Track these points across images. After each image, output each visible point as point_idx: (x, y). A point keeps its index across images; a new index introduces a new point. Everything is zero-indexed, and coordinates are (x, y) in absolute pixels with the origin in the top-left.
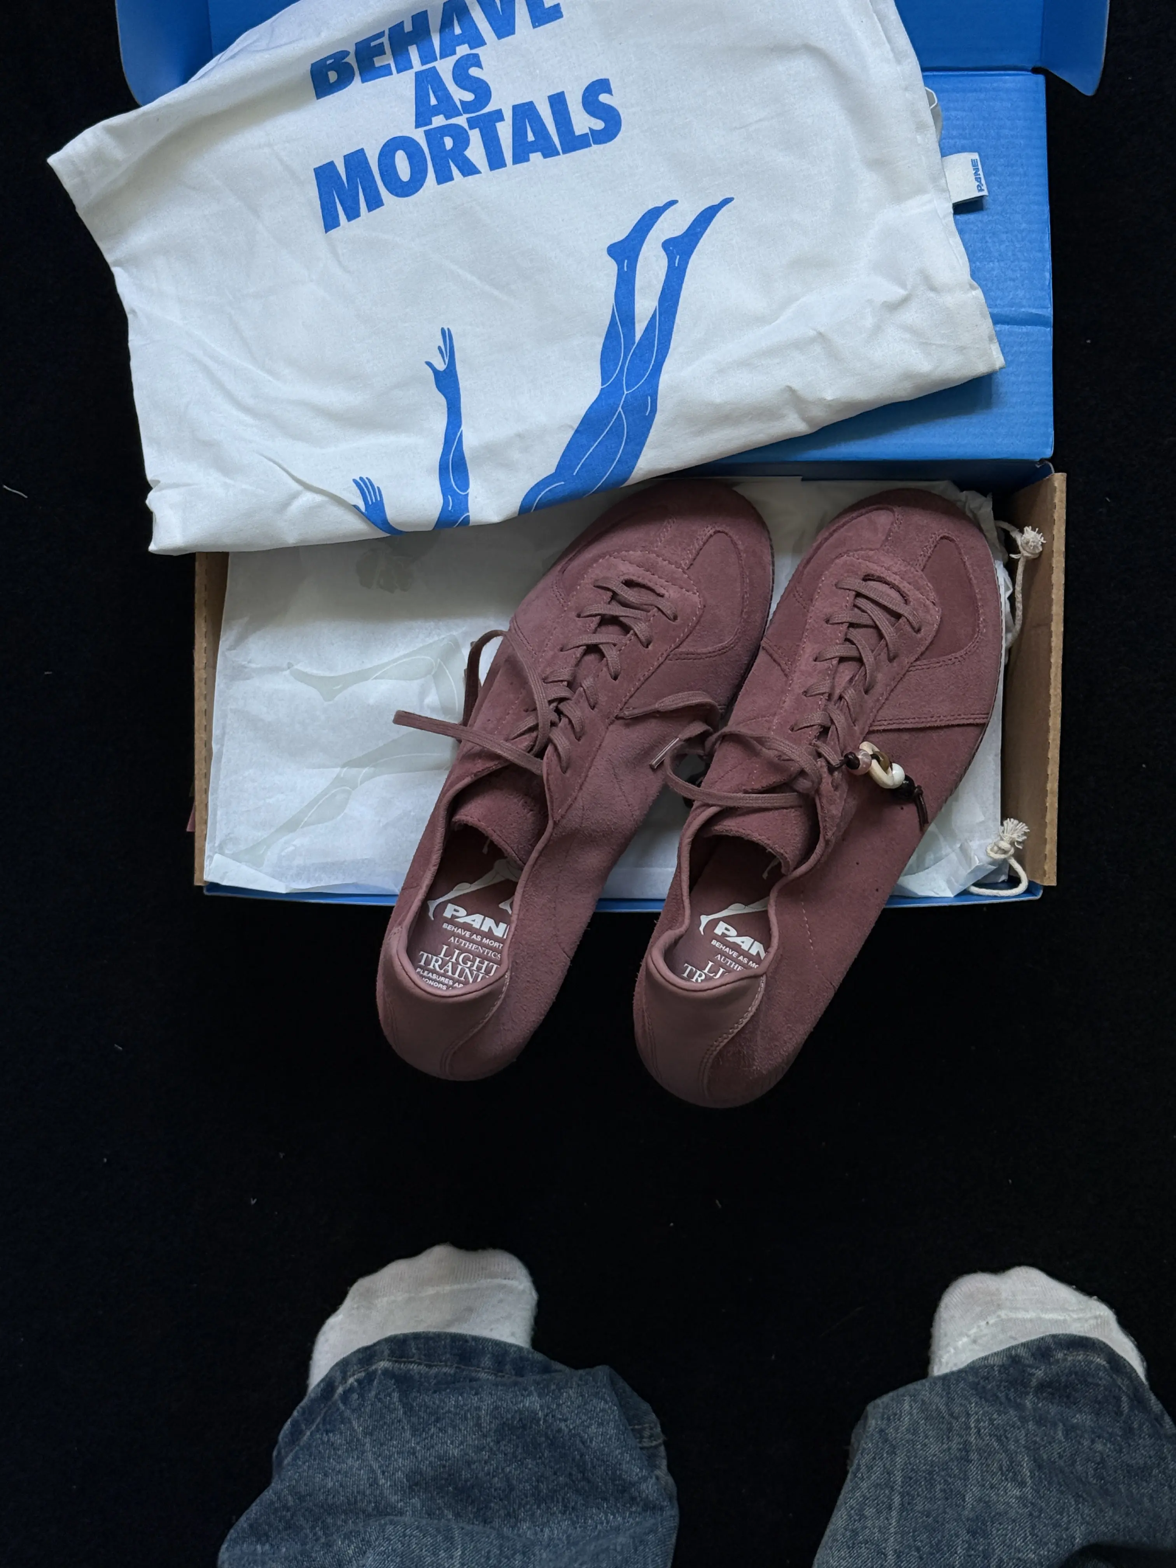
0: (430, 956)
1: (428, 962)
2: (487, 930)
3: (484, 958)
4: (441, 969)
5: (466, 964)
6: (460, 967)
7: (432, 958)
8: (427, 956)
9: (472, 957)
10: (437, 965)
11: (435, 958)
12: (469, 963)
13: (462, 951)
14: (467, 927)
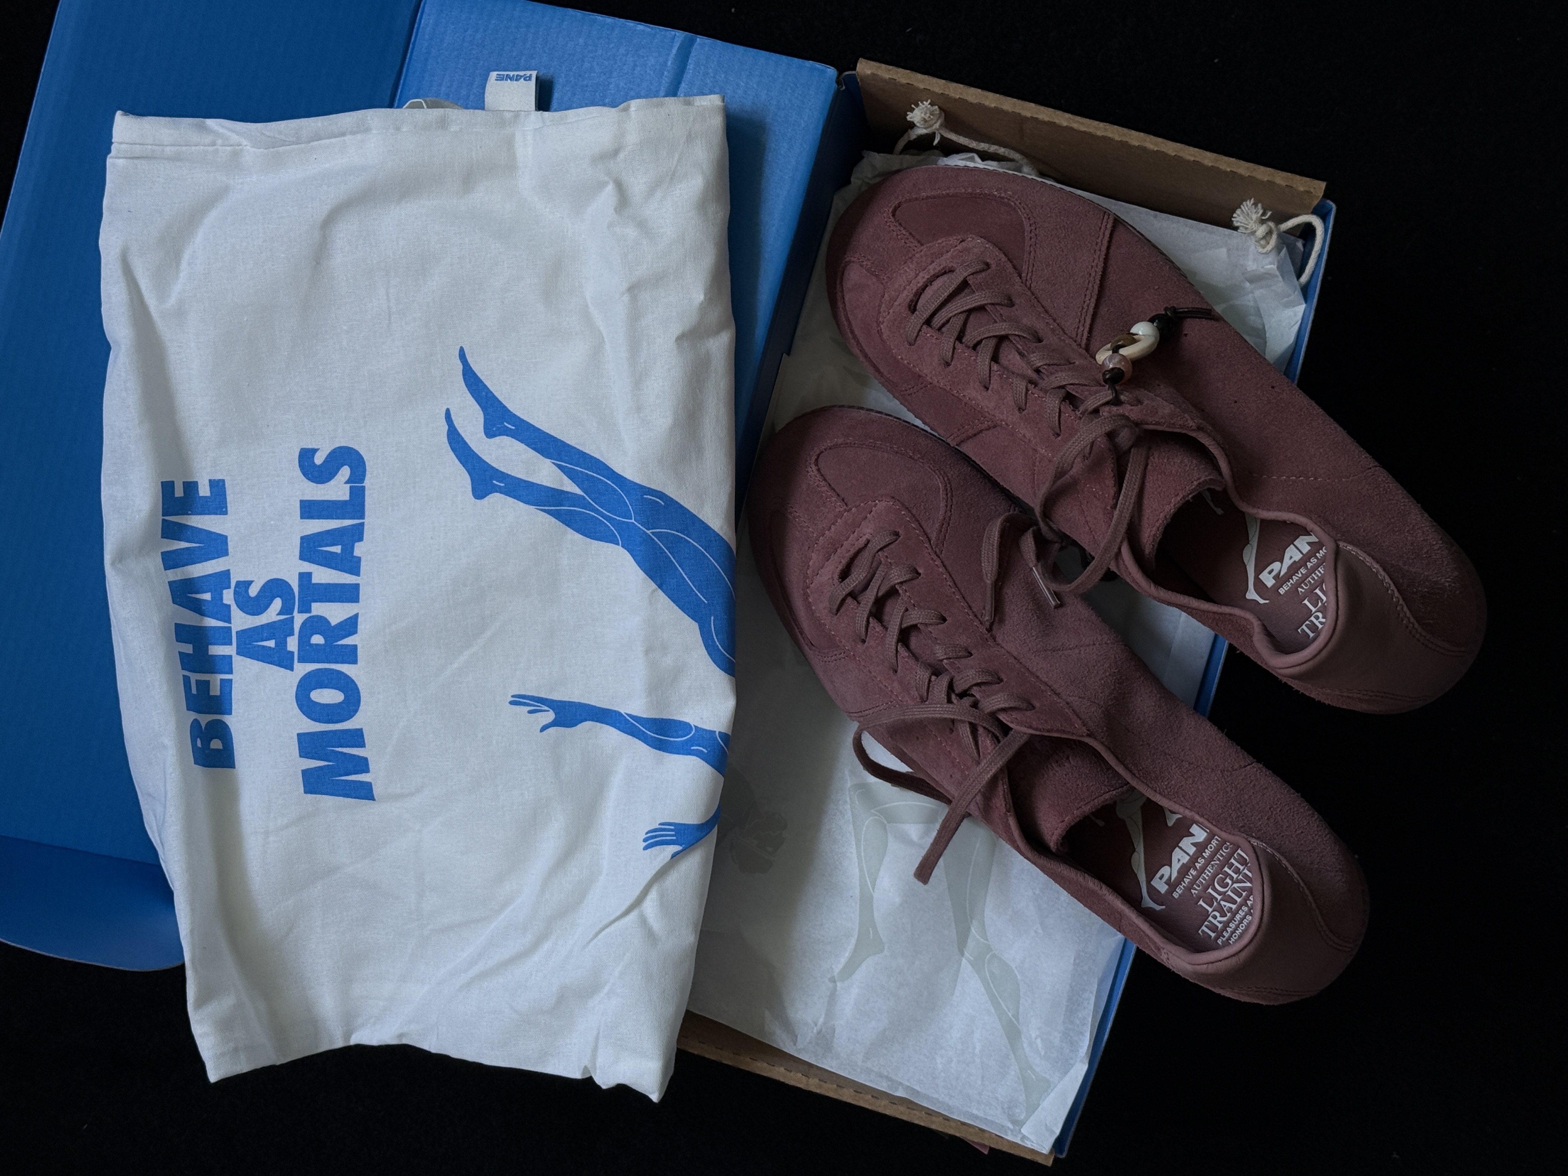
0: (1206, 923)
1: (1214, 928)
2: (1194, 849)
3: (1226, 862)
4: (1226, 916)
5: (1228, 884)
6: (1230, 893)
7: (1210, 922)
8: (1206, 926)
9: (1220, 875)
10: (1219, 919)
11: (1210, 918)
12: (1228, 880)
13: (1211, 884)
14: (1184, 870)
